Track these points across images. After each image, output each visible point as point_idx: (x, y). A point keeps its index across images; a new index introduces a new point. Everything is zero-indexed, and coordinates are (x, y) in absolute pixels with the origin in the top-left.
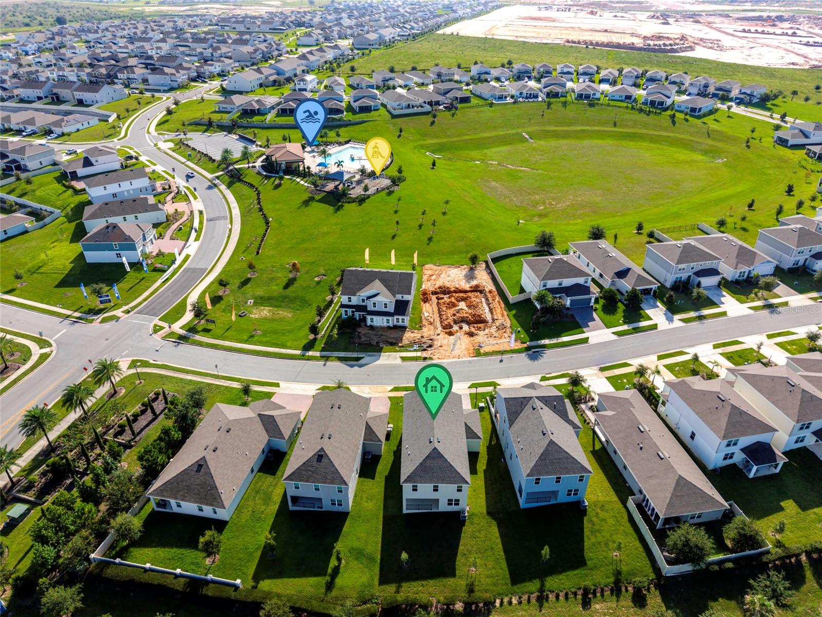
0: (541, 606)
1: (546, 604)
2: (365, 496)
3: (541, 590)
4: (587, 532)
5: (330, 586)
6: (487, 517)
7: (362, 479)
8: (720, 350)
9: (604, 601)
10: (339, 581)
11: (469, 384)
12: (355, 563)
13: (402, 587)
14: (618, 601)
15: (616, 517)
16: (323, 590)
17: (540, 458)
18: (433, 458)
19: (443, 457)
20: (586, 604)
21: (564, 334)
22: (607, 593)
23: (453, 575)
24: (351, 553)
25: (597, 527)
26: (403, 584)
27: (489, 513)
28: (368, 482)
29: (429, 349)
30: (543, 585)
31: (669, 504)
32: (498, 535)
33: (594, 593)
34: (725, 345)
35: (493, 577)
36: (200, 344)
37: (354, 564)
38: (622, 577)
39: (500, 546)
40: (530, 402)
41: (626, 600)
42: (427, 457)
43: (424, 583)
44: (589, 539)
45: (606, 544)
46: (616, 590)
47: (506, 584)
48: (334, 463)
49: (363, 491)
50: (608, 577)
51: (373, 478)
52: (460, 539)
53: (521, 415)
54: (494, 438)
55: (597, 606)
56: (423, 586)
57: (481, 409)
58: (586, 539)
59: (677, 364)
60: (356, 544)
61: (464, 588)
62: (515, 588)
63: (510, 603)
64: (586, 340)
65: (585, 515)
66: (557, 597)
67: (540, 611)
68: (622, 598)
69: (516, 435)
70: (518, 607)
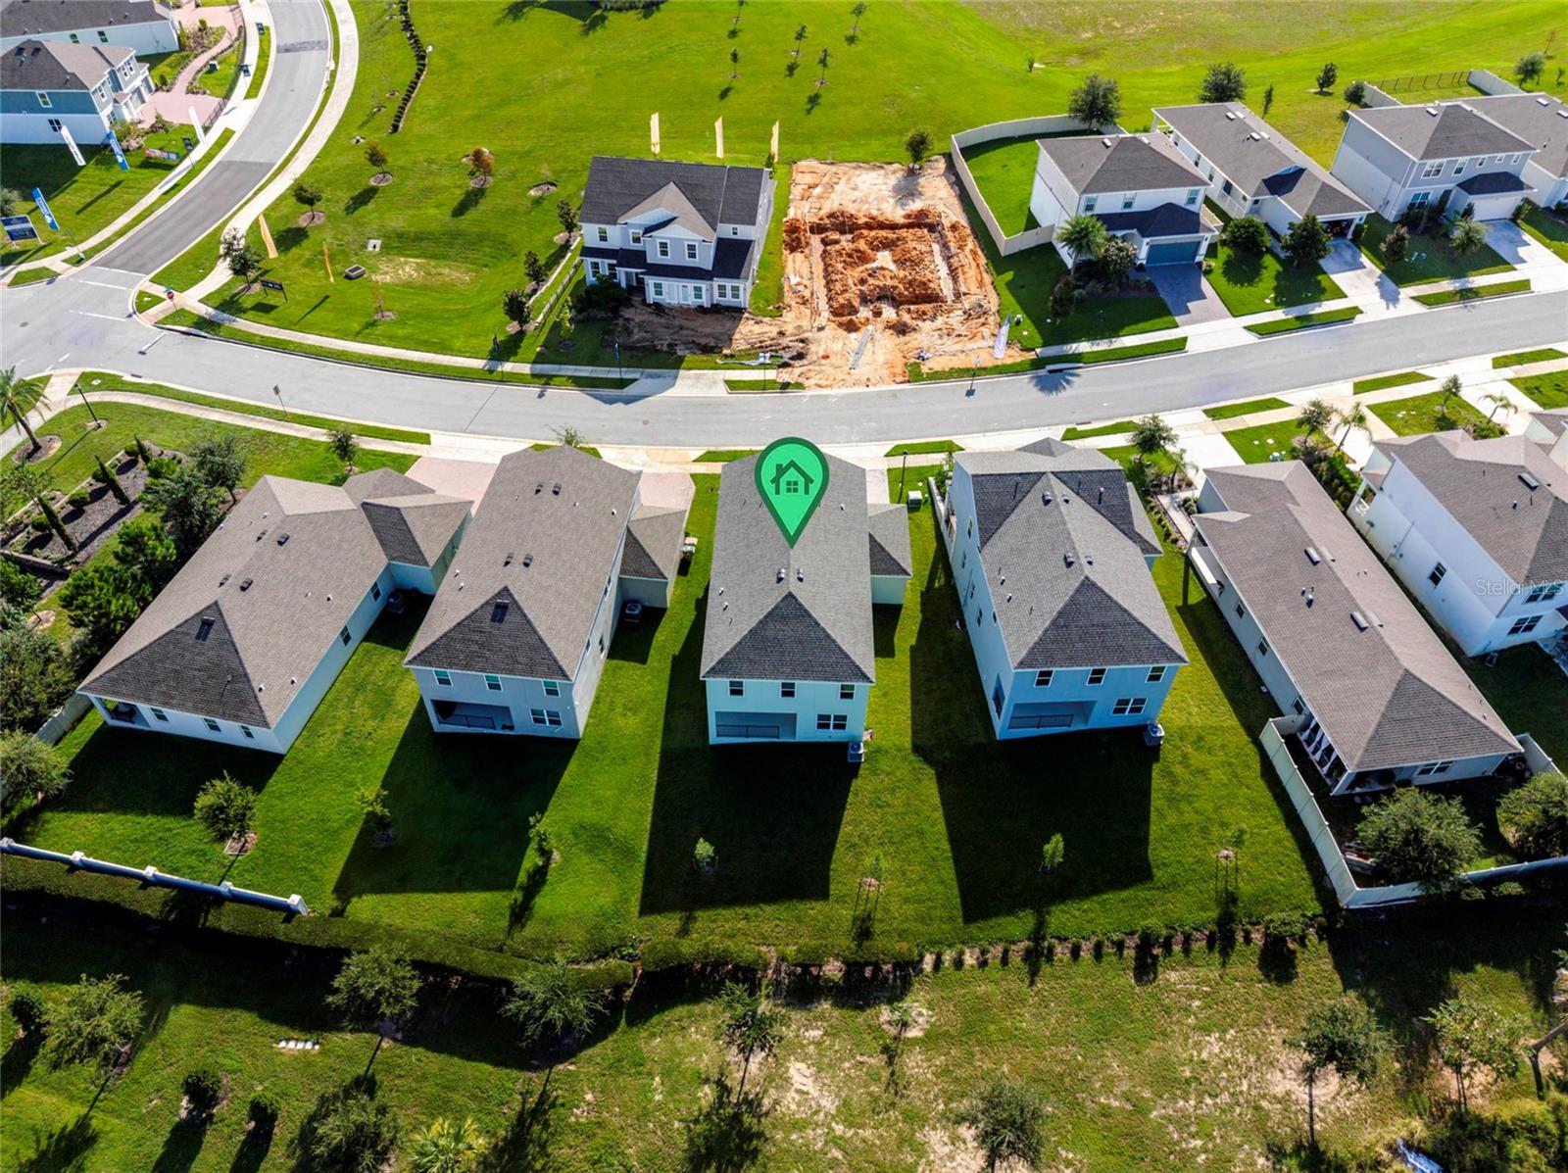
0: (1034, 973)
1: (1046, 969)
2: (619, 701)
3: (1037, 935)
4: (1157, 801)
5: (520, 914)
6: (912, 758)
7: (614, 662)
8: (1510, 372)
9: (1190, 964)
10: (543, 903)
11: (889, 446)
12: (586, 859)
13: (695, 919)
14: (1224, 964)
15: (1230, 765)
16: (505, 923)
17: (1054, 622)
18: (784, 619)
19: (810, 616)
20: (1145, 969)
21: (1127, 329)
22: (1197, 946)
23: (823, 894)
24: (576, 835)
25: (1182, 789)
26: (699, 914)
27: (918, 749)
28: (630, 669)
29: (797, 363)
30: (1041, 924)
31: (1372, 738)
32: (937, 800)
33: (1167, 945)
34: (1521, 359)
35: (919, 902)
36: (248, 340)
37: (583, 861)
38: (1239, 910)
39: (942, 827)
40: (1039, 485)
41: (1245, 964)
42: (770, 614)
43: (750, 911)
44: (1163, 816)
45: (1204, 831)
46: (1222, 939)
47: (952, 919)
48: (536, 623)
49: (616, 690)
50: (1203, 909)
51: (643, 660)
52: (843, 808)
53: (1013, 517)
54: (941, 574)
55: (1173, 976)
56: (746, 918)
57: (914, 506)
58: (1153, 815)
59: (1402, 404)
60: (590, 815)
61: (847, 925)
62: (973, 929)
63: (959, 963)
64: (1179, 345)
65: (1157, 759)
66: (1075, 952)
67: (1032, 983)
68: (1234, 957)
69: (996, 567)
70: (978, 973)
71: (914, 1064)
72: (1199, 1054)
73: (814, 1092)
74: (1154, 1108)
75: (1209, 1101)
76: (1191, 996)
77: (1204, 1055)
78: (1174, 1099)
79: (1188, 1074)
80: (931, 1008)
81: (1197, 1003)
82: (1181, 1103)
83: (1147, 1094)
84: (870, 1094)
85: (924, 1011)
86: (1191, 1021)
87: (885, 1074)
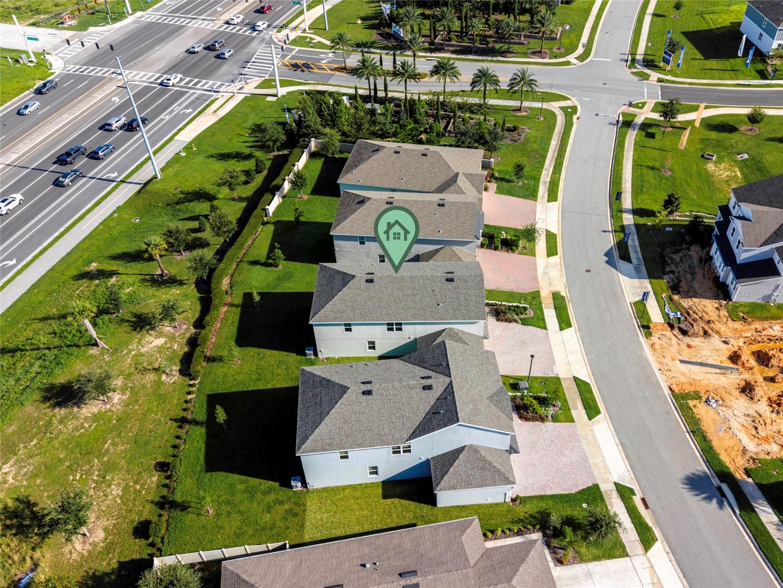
0: (175, 419)
1: (175, 424)
3: (192, 422)
4: (254, 481)
5: (254, 263)
12: (275, 276)
13: (237, 308)
14: (152, 502)
16: (251, 259)
20: (162, 467)
22: (165, 492)
23: (238, 345)
24: (287, 272)
25: (259, 496)
26: (239, 309)
29: (676, 332)
30: (196, 423)
32: (278, 386)
33: (168, 477)
35: (222, 379)
38: (177, 513)
39: (260, 388)
41: (148, 512)
43: (236, 324)
44: (241, 482)
45: (228, 502)
46: (165, 503)
47: (210, 389)
50: (182, 496)
55: (155, 479)
56: (233, 323)
58: (244, 478)
60: (297, 275)
61: (219, 355)
62: (204, 398)
63: (189, 392)
65: (281, 485)
66: (180, 437)
67: (171, 419)
68: (155, 507)
70: (183, 400)
71: (151, 377)
72: (114, 484)
73: (150, 346)
74: (99, 461)
75: (93, 485)
76: (142, 485)
77: (113, 487)
78: (99, 470)
79: (107, 478)
80: (174, 383)
81: (138, 487)
82: (97, 473)
83: (105, 459)
84: (144, 362)
85: (172, 381)
86: (131, 484)
87: (150, 367)
